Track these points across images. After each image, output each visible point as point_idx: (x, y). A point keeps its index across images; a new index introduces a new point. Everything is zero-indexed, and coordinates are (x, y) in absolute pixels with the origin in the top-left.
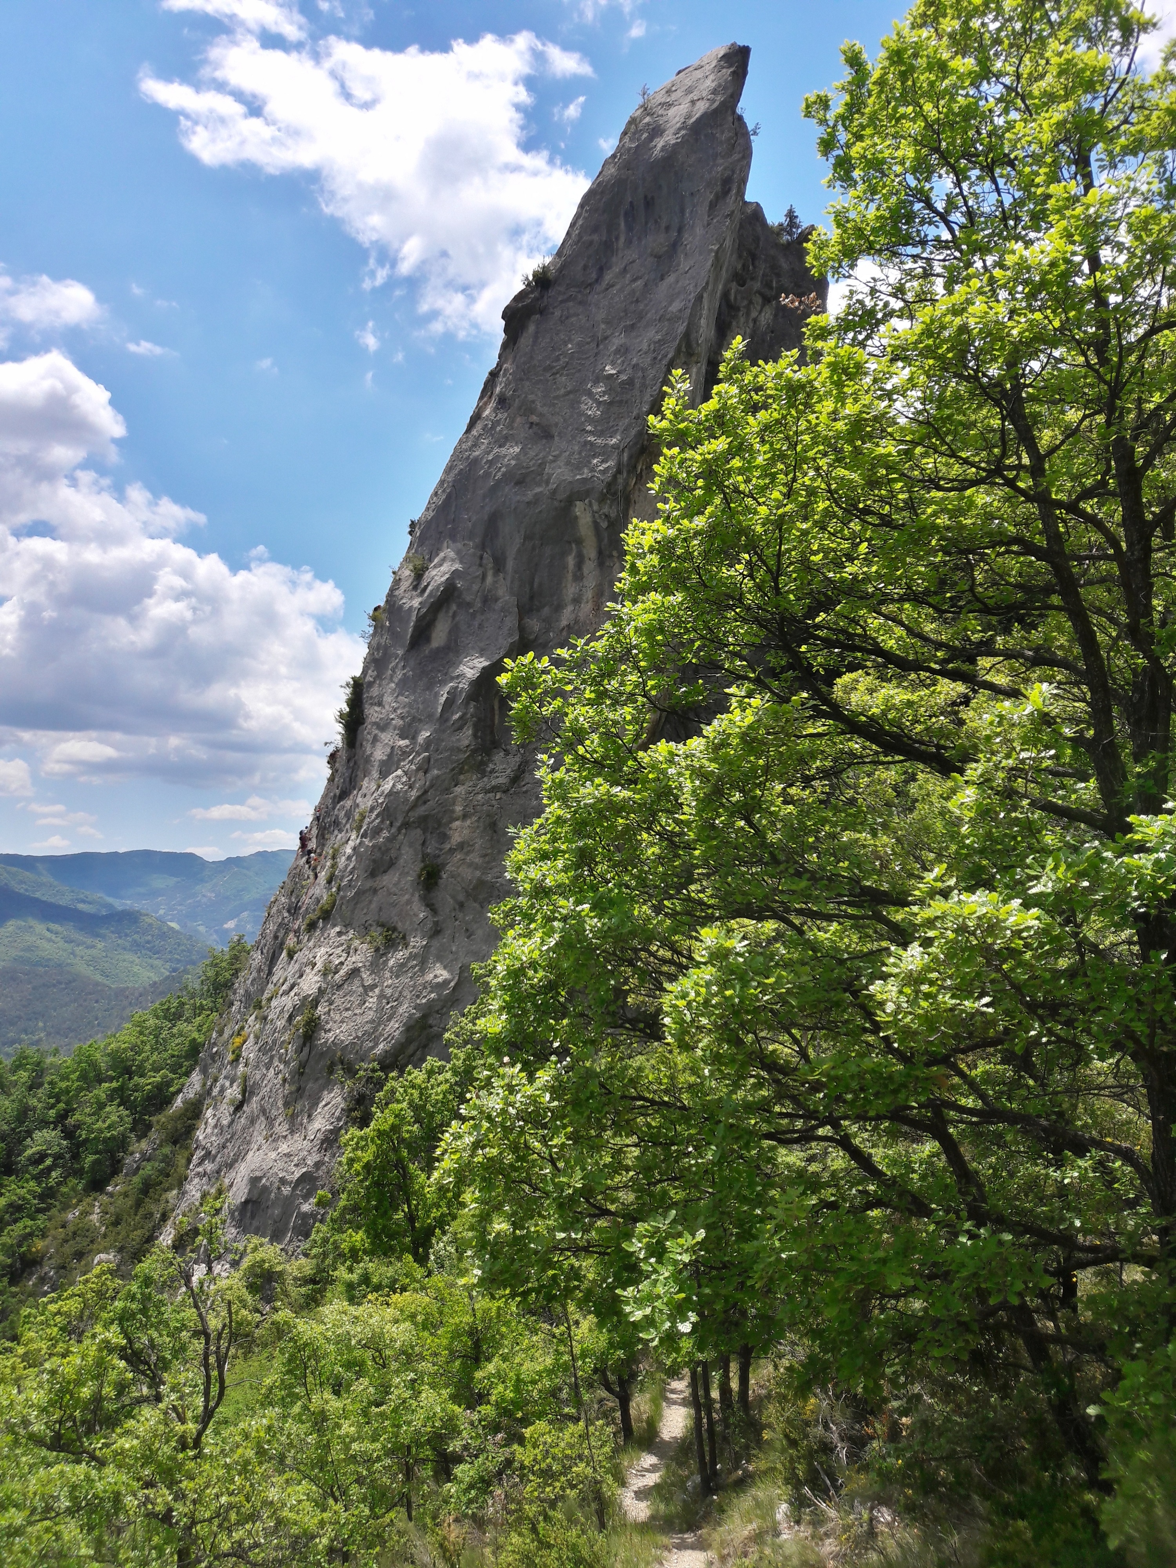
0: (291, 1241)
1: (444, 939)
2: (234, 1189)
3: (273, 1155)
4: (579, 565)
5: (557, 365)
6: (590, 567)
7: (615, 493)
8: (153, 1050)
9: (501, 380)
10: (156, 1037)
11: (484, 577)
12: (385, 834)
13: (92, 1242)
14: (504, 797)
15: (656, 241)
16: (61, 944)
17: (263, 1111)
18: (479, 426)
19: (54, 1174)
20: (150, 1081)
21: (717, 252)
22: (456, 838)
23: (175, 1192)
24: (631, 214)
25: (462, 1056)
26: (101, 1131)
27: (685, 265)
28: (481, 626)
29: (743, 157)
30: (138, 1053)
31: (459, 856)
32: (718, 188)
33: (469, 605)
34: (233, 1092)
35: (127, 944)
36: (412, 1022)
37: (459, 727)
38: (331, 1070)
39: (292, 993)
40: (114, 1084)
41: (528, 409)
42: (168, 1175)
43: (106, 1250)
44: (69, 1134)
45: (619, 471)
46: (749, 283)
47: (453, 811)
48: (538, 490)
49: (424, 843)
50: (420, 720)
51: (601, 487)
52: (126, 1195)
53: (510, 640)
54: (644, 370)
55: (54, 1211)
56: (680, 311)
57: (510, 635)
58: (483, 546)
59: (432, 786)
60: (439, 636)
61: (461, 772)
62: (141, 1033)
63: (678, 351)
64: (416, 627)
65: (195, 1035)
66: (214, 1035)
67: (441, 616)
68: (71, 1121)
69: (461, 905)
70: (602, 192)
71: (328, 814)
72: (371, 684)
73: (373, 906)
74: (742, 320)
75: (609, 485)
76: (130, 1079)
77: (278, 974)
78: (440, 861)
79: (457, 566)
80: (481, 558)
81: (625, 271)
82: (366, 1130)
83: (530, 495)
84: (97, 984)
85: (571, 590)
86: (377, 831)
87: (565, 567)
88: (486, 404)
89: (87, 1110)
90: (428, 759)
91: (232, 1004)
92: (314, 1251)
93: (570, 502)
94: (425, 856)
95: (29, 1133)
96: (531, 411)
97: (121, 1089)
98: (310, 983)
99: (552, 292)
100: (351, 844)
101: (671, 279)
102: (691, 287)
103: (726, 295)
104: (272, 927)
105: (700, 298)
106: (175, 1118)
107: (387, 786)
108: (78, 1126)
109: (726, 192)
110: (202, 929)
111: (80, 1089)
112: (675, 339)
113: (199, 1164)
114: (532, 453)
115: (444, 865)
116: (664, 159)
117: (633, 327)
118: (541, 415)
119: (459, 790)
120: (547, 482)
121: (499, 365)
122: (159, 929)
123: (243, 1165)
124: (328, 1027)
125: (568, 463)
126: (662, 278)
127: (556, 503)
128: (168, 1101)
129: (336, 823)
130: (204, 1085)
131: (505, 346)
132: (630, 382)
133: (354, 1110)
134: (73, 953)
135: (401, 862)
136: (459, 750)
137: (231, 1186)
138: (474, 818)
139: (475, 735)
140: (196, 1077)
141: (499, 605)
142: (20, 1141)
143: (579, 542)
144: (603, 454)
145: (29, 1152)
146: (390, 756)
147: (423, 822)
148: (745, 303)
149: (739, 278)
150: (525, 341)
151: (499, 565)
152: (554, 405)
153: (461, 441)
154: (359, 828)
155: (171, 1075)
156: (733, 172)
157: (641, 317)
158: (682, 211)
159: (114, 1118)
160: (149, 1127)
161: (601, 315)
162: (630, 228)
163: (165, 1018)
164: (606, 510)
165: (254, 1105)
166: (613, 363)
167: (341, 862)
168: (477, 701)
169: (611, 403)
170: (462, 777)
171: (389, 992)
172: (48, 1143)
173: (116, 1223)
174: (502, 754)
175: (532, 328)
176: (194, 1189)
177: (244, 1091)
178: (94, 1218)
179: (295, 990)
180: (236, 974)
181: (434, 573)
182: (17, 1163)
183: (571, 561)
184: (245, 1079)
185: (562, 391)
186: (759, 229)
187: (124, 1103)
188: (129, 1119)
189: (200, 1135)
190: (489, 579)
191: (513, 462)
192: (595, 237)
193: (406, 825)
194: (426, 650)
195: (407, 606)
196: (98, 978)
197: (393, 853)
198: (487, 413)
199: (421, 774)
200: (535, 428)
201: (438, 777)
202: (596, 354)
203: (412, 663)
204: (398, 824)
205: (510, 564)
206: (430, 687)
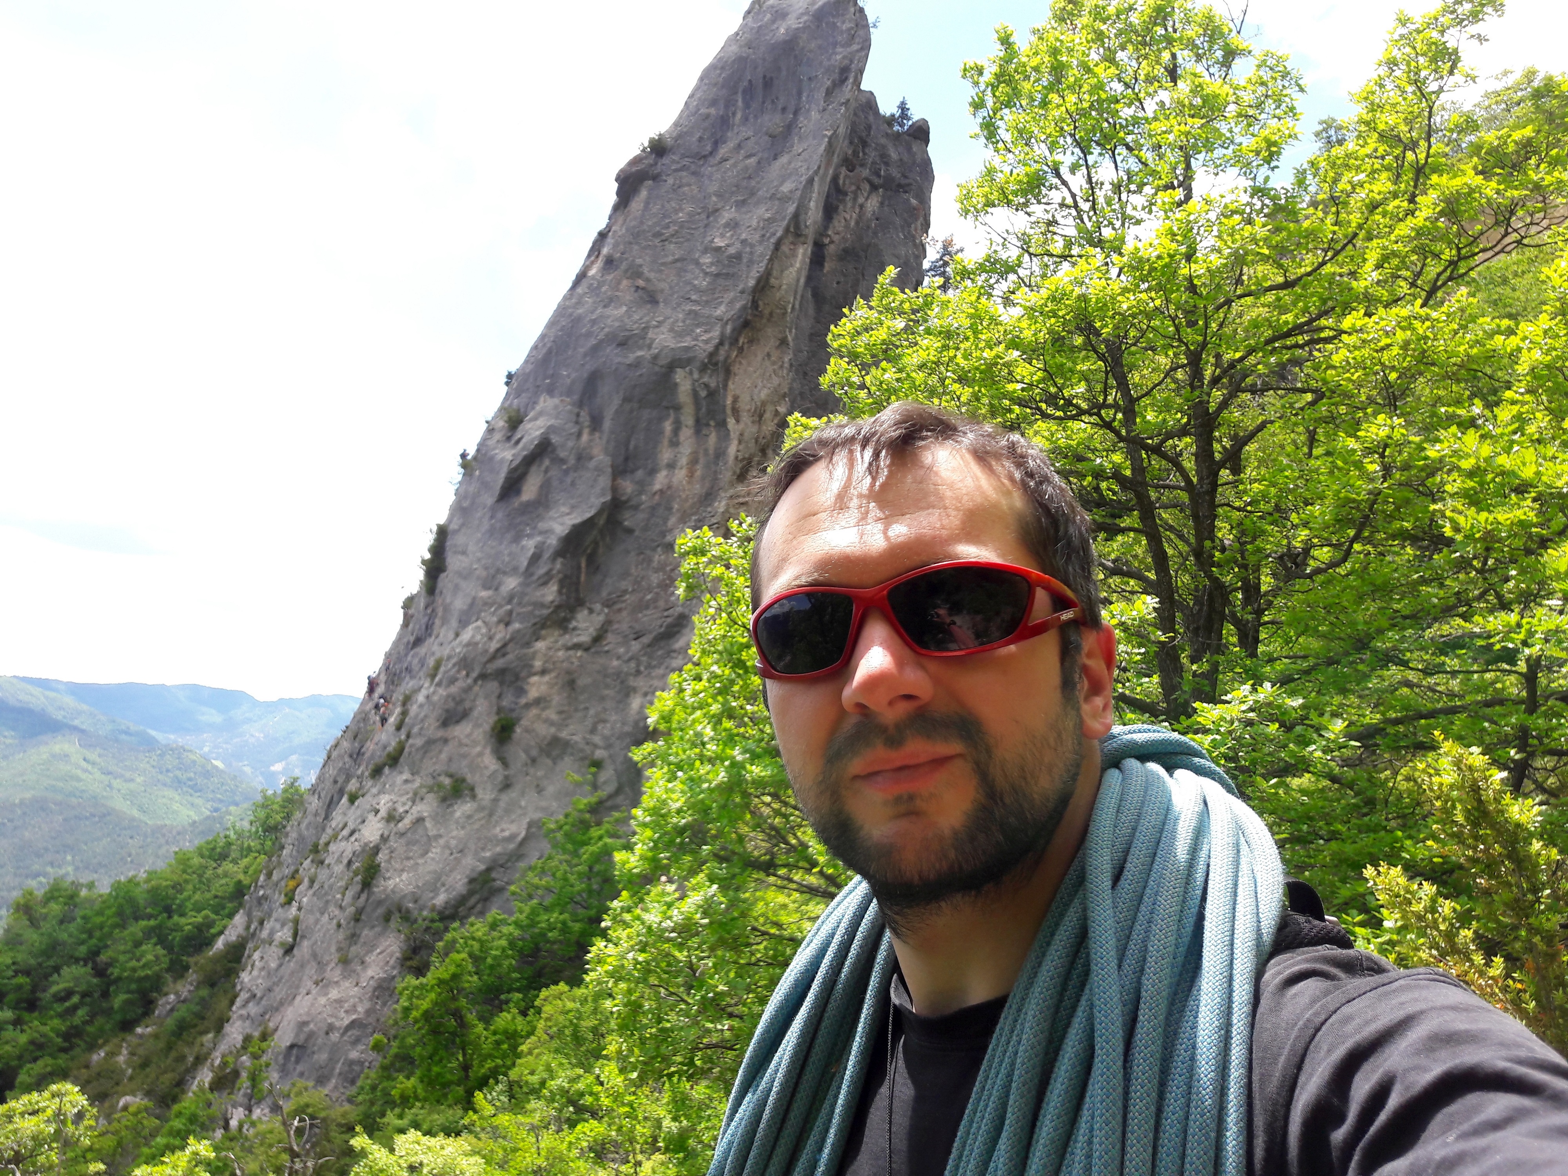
0: (336, 1087)
1: (513, 794)
2: (279, 1033)
3: (323, 1000)
4: (676, 431)
5: (667, 233)
6: (686, 434)
7: (716, 364)
8: (195, 890)
9: (610, 240)
10: (200, 876)
11: (579, 435)
12: (460, 684)
13: (117, 1084)
14: (585, 655)
15: (773, 121)
16: (98, 775)
17: (314, 955)
18: (585, 283)
19: (80, 1012)
20: (188, 922)
21: (830, 138)
22: (533, 693)
23: (210, 1036)
24: (749, 92)
25: (527, 910)
26: (134, 970)
27: (798, 148)
28: (573, 484)
29: (862, 49)
30: (180, 892)
31: (534, 711)
32: (836, 76)
33: (563, 461)
34: (284, 935)
35: (168, 781)
36: (474, 875)
37: (544, 582)
38: (387, 918)
39: (353, 839)
40: (152, 922)
41: (635, 273)
42: (203, 1018)
43: (133, 1093)
44: (100, 972)
45: (721, 343)
46: (858, 169)
47: (532, 666)
48: (640, 353)
49: (499, 697)
50: (505, 573)
51: (703, 356)
52: (156, 1036)
53: (603, 500)
54: (752, 246)
55: (77, 1051)
56: (791, 192)
57: (603, 495)
58: (580, 404)
59: (512, 639)
60: (530, 490)
61: (543, 626)
62: (184, 871)
63: (787, 230)
64: (507, 479)
65: (241, 877)
66: (262, 878)
67: (534, 469)
68: (103, 958)
69: (534, 761)
70: (723, 68)
71: (399, 660)
72: (456, 532)
73: (443, 756)
74: (849, 205)
75: (711, 355)
76: (170, 917)
77: (337, 818)
78: (514, 715)
79: (552, 422)
80: (578, 415)
81: (739, 146)
82: (423, 980)
83: (631, 357)
84: (133, 819)
85: (666, 455)
86: (452, 681)
87: (661, 432)
88: (593, 263)
89: (122, 948)
90: (510, 612)
91: (282, 847)
92: (360, 1098)
93: (671, 367)
94: (499, 710)
95: (57, 969)
96: (638, 275)
97: (159, 927)
98: (372, 831)
99: (665, 160)
100: (424, 692)
101: (784, 159)
102: (803, 170)
103: (835, 179)
104: (332, 771)
105: (810, 181)
106: (216, 960)
107: (467, 635)
108: (109, 965)
109: (843, 81)
110: (248, 770)
111: (116, 926)
112: (784, 218)
113: (244, 1006)
114: (636, 317)
115: (519, 719)
116: (786, 42)
117: (744, 202)
118: (648, 280)
119: (540, 645)
120: (650, 347)
121: (609, 227)
122: (203, 766)
123: (290, 1009)
124: (388, 875)
125: (671, 330)
126: (775, 158)
127: (657, 369)
128: (209, 942)
129: (408, 670)
130: (248, 927)
131: (616, 208)
132: (738, 256)
133: (410, 959)
134: (110, 786)
135: (475, 713)
136: (542, 605)
137: (276, 1030)
138: (553, 675)
139: (560, 592)
140: (239, 919)
141: (592, 464)
142: (46, 976)
143: (677, 408)
144: (707, 324)
145: (54, 989)
146: (472, 605)
147: (501, 674)
148: (853, 188)
149: (849, 164)
150: (636, 205)
151: (596, 423)
152: (661, 271)
153: (565, 298)
154: (433, 677)
155: (213, 916)
156: (851, 61)
157: (752, 194)
158: (800, 94)
159: (150, 957)
160: (186, 968)
161: (713, 187)
162: (747, 106)
163: (210, 857)
164: (706, 379)
165: (304, 949)
166: (722, 236)
167: (414, 709)
168: (564, 557)
169: (717, 275)
170: (543, 632)
171: (453, 842)
172: (76, 979)
173: (145, 1064)
174: (586, 612)
175: (644, 193)
176: (235, 1032)
177: (295, 935)
178: (121, 1059)
179: (356, 835)
180: (288, 817)
181: (529, 426)
182: (40, 999)
183: (668, 426)
184: (296, 921)
185: (670, 258)
186: (871, 118)
187: (162, 941)
188: (167, 960)
189: (245, 977)
190: (585, 437)
191: (617, 324)
192: (713, 111)
193: (483, 676)
194: (516, 502)
195: (499, 457)
196: (135, 813)
197: (467, 705)
198: (592, 272)
199: (502, 627)
200: (640, 292)
201: (518, 631)
202: (706, 226)
203: (500, 515)
204: (474, 675)
205: (607, 424)
206: (517, 539)
